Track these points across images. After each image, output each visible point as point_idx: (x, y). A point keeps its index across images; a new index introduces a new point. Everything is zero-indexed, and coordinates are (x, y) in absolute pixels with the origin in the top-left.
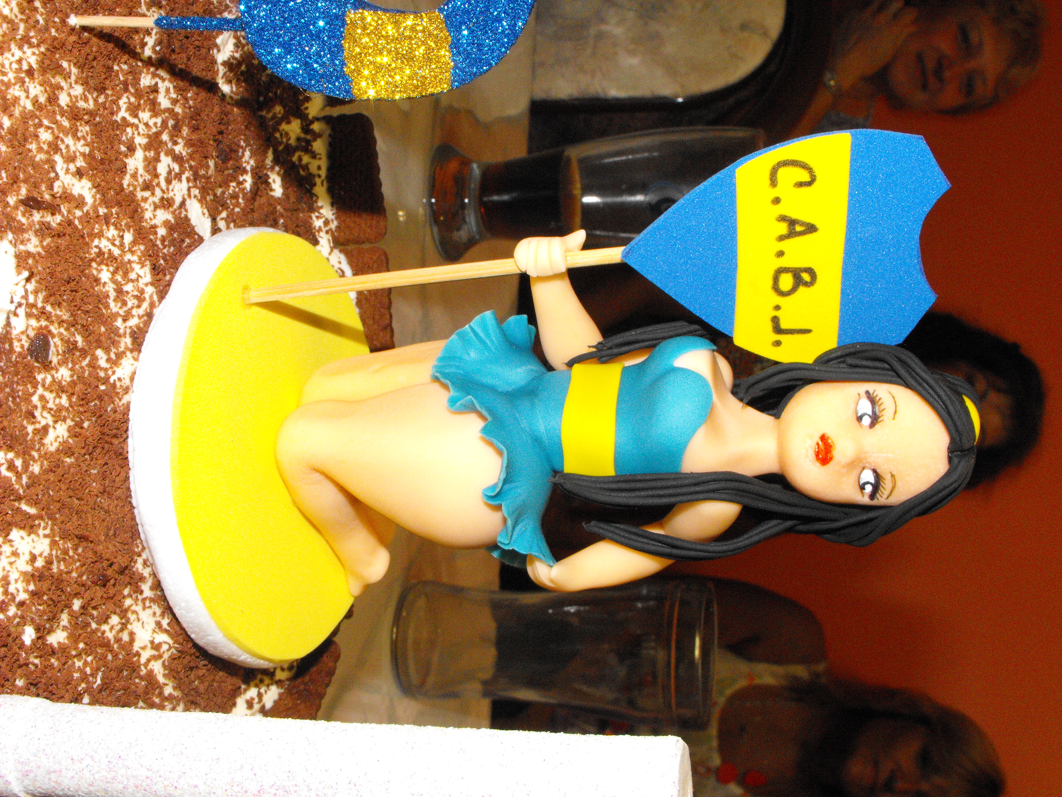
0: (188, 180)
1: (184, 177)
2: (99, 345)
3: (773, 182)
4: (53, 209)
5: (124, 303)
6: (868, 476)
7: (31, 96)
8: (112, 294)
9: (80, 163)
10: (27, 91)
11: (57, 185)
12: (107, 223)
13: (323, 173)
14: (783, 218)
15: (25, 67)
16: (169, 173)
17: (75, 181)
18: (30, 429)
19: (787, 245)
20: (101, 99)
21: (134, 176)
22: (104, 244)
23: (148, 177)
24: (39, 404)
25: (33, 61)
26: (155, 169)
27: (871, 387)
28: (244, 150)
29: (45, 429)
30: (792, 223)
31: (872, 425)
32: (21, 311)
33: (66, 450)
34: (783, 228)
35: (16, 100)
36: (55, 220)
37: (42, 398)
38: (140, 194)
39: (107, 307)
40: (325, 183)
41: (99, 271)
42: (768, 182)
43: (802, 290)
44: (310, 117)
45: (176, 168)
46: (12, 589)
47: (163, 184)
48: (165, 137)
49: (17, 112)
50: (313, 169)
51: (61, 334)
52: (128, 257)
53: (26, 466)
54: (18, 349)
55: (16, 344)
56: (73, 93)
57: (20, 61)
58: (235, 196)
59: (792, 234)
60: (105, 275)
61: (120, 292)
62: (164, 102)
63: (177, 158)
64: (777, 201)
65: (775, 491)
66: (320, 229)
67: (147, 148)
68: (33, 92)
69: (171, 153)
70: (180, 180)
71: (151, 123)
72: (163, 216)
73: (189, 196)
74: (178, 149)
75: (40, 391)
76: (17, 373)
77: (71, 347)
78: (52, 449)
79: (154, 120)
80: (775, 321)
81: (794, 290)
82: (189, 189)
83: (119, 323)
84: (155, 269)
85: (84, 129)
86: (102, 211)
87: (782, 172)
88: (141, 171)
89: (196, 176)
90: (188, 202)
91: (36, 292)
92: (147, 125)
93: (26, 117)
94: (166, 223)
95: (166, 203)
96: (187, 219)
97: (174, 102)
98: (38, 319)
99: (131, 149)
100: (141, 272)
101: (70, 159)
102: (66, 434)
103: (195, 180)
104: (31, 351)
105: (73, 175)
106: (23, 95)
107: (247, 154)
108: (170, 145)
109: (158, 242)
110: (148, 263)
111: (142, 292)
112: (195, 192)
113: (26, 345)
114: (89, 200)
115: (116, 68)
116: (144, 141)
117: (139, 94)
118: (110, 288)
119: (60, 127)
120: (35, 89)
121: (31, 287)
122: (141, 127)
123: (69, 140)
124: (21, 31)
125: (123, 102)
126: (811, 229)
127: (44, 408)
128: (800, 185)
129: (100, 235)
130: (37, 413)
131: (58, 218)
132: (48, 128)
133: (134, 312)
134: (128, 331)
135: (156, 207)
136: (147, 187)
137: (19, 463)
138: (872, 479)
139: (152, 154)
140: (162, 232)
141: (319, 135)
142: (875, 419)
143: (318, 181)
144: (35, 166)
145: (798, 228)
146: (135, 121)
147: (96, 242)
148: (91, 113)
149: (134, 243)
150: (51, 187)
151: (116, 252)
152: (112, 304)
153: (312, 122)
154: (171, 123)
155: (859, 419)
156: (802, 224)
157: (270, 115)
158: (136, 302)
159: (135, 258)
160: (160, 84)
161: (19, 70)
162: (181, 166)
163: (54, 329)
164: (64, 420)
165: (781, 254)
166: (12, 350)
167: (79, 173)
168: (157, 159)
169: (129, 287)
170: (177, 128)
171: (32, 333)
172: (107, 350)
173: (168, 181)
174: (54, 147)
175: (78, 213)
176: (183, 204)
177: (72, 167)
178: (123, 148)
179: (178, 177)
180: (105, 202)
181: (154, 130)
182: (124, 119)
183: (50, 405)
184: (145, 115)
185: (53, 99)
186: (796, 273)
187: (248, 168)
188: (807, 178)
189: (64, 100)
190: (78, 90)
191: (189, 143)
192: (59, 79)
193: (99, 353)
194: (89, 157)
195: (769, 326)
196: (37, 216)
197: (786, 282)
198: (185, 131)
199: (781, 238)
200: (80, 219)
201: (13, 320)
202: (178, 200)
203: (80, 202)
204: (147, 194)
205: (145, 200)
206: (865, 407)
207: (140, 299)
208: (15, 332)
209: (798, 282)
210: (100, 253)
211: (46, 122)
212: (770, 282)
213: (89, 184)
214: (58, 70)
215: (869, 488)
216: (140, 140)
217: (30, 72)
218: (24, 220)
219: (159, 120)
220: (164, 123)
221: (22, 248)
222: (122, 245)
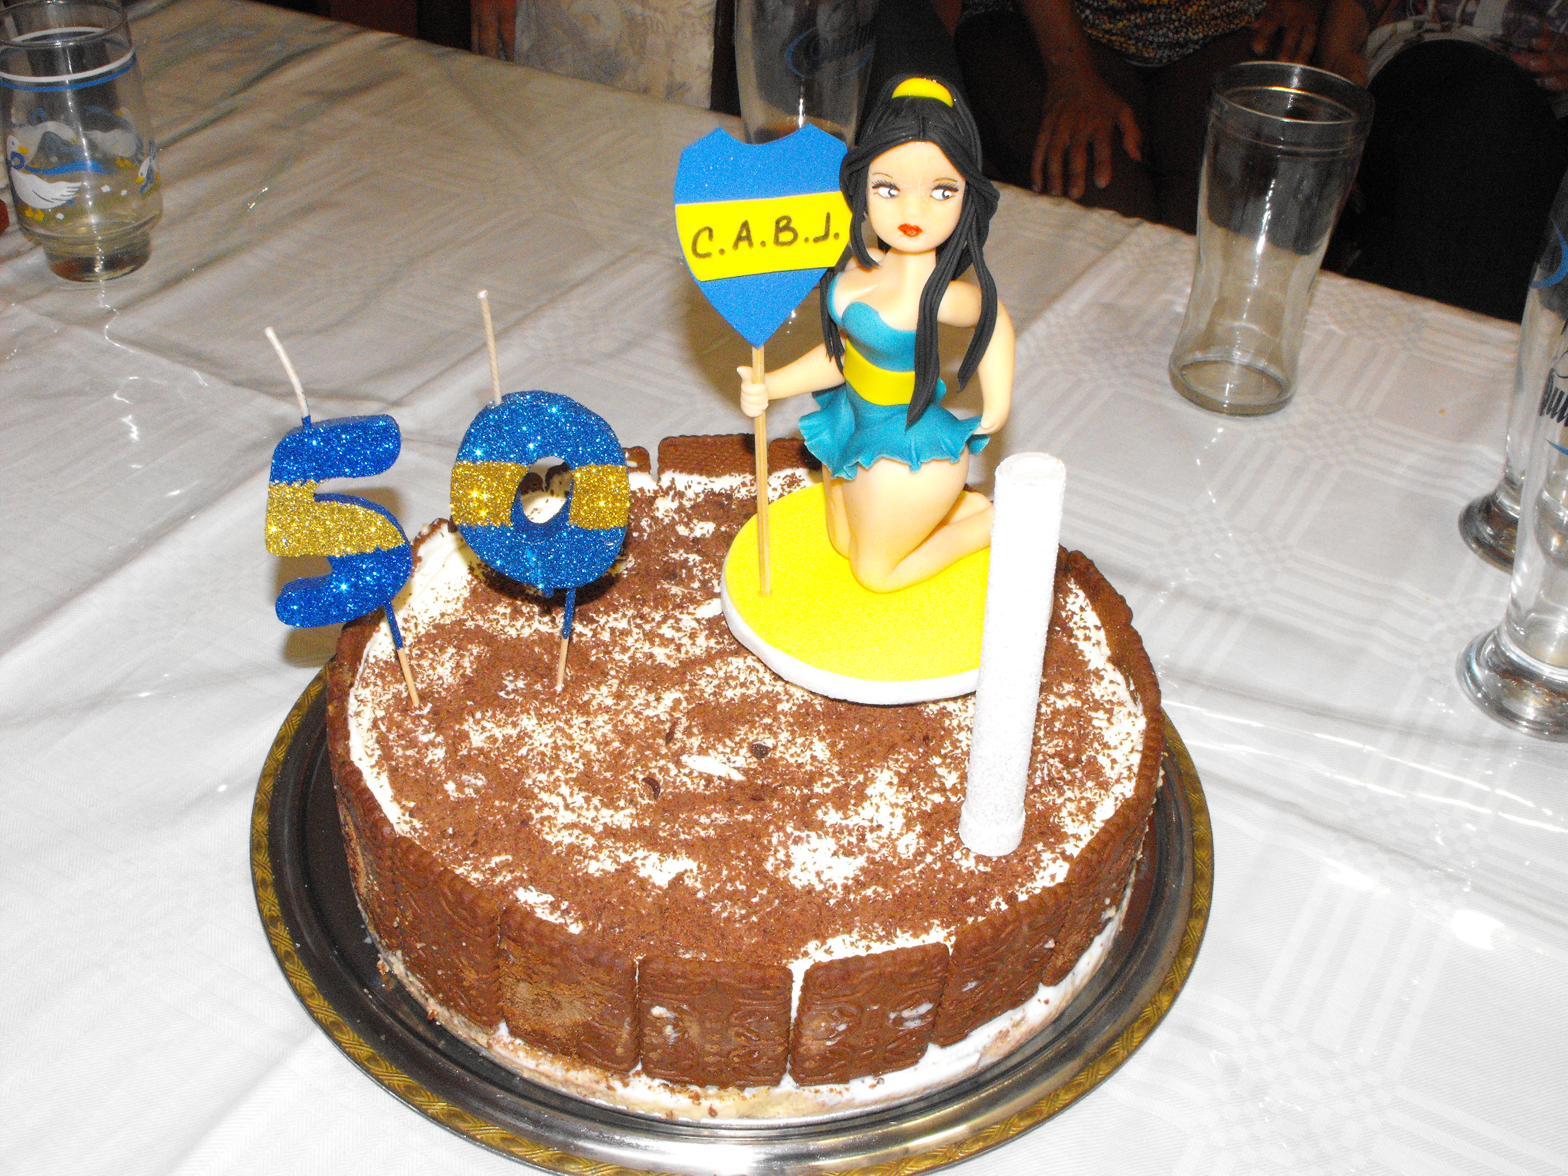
0: (682, 613)
1: (679, 616)
2: (774, 707)
3: (708, 255)
4: (675, 723)
5: (752, 682)
6: (938, 193)
7: (602, 724)
8: (744, 690)
9: (651, 698)
10: (599, 727)
11: (663, 718)
12: (696, 685)
13: (704, 479)
14: (736, 245)
15: (584, 726)
16: (673, 628)
17: (663, 702)
18: (808, 768)
19: (756, 238)
20: (613, 673)
21: (669, 657)
22: (709, 690)
23: (672, 646)
24: (796, 758)
25: (582, 719)
26: (667, 639)
27: (870, 185)
28: (671, 558)
29: (813, 758)
30: (739, 239)
31: (896, 188)
32: (733, 758)
33: (832, 746)
34: (743, 245)
35: (604, 735)
36: (684, 722)
37: (792, 756)
38: (682, 656)
39: (749, 696)
40: (712, 479)
41: (726, 697)
42: (707, 259)
43: (793, 225)
44: (657, 488)
45: (671, 621)
46: (901, 803)
47: (680, 634)
48: (647, 627)
49: (611, 736)
50: (699, 489)
51: (758, 734)
52: (721, 674)
53: (831, 776)
54: (755, 766)
55: (752, 766)
56: (605, 694)
57: (581, 729)
58: (704, 571)
59: (748, 238)
60: (729, 693)
61: (743, 685)
62: (623, 624)
63: (665, 619)
64: (722, 252)
65: (947, 253)
66: (749, 491)
67: (652, 643)
68: (601, 723)
69: (659, 624)
70: (680, 620)
71: (636, 637)
72: (701, 640)
73: (693, 614)
74: (658, 618)
75: (787, 756)
76: (771, 770)
77: (768, 728)
78: (828, 754)
79: (634, 634)
80: (816, 240)
81: (793, 231)
82: (689, 613)
83: (764, 689)
84: (735, 654)
85: (631, 691)
86: (687, 687)
87: (700, 250)
88: (667, 651)
89: (680, 606)
90: (698, 616)
91: (725, 746)
92: (636, 641)
93: (615, 730)
94: (708, 638)
95: (693, 636)
96: (709, 620)
97: (624, 615)
98: (741, 747)
99: (651, 656)
100: (735, 665)
101: (648, 705)
102: (823, 743)
103: (683, 607)
104: (759, 758)
105: (659, 703)
106: (601, 730)
107: (673, 555)
108: (654, 624)
109: (718, 647)
110: (729, 659)
111: (749, 667)
112: (691, 609)
113: (755, 759)
114: (678, 695)
115: (593, 659)
116: (647, 644)
117: (614, 643)
118: (739, 691)
119: (626, 708)
120: (600, 720)
121: (720, 748)
122: (638, 645)
123: (636, 702)
124: (562, 724)
125: (617, 656)
126: (745, 225)
127: (798, 756)
128: (711, 236)
129: (702, 691)
130: (800, 761)
131: (684, 719)
132: (625, 716)
133: (760, 676)
134: (773, 682)
135: (694, 644)
136: (678, 648)
137: (826, 780)
138: (941, 191)
139: (657, 640)
140: (712, 642)
141: (673, 481)
142: (892, 186)
143: (710, 486)
144: (647, 729)
145: (744, 234)
146: (633, 649)
147: (706, 695)
148: (622, 682)
149: (713, 666)
150: (663, 722)
151: (716, 682)
152: (750, 692)
153: (661, 487)
154: (638, 621)
155: (892, 196)
156: (741, 232)
157: (648, 529)
158: (754, 673)
159: (724, 668)
160: (610, 625)
161: (586, 731)
162: (670, 617)
163: (751, 738)
164: (811, 743)
165: (763, 244)
166: (755, 770)
167: (658, 699)
168: (661, 636)
169: (742, 678)
170: (642, 617)
171: (749, 754)
172: (780, 701)
173: (679, 630)
174: (637, 714)
175: (684, 704)
176: (698, 621)
177: (654, 704)
178: (649, 663)
179: (678, 620)
180: (682, 683)
181: (641, 635)
182: (630, 658)
183: (799, 751)
184: (630, 641)
185: (607, 710)
186: (779, 230)
187: (685, 556)
188: (707, 233)
189: (609, 702)
190: (604, 689)
191: (656, 608)
192: (594, 703)
193: (780, 707)
194: (650, 690)
195: (821, 244)
196: (678, 735)
197: (786, 236)
198: (646, 610)
199: (751, 244)
200: (689, 704)
201: (737, 765)
202: (695, 625)
203: (677, 702)
204: (683, 649)
205: (687, 652)
206: (883, 191)
207: (752, 669)
208: (745, 766)
209: (787, 228)
210: (714, 694)
211: (621, 717)
212: (786, 248)
213: (668, 693)
214: (587, 703)
215: (947, 193)
216: (646, 647)
217: (588, 723)
218: (679, 745)
219: (635, 630)
220: (639, 626)
221: (695, 749)
222: (712, 677)
